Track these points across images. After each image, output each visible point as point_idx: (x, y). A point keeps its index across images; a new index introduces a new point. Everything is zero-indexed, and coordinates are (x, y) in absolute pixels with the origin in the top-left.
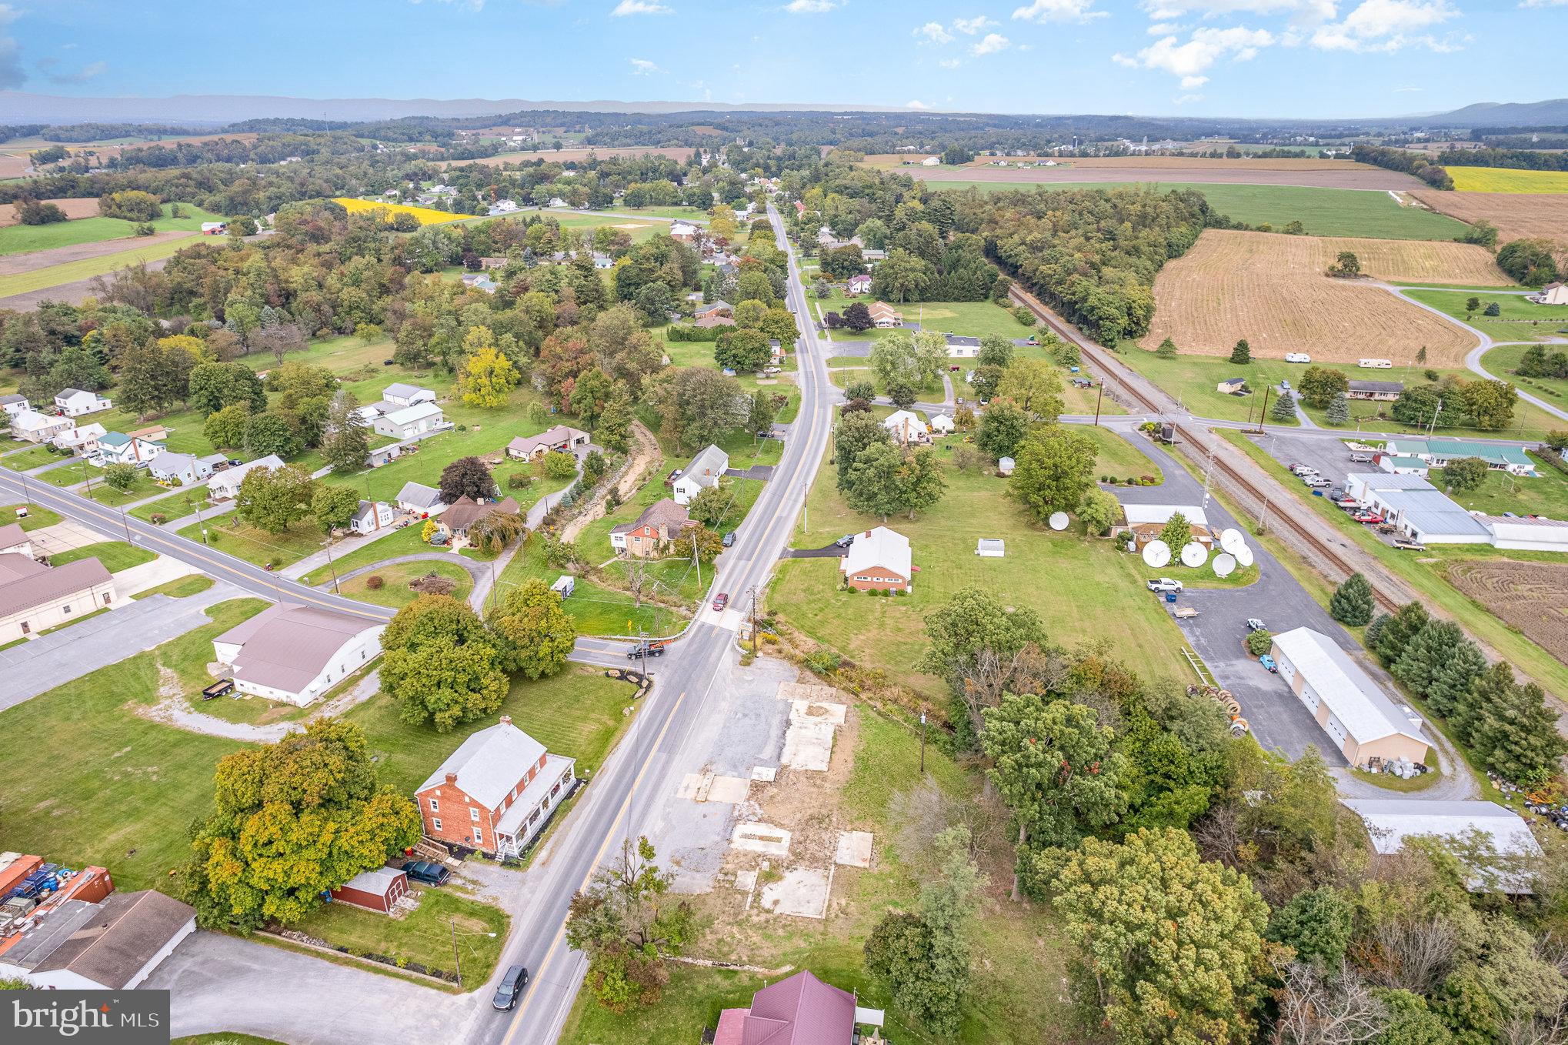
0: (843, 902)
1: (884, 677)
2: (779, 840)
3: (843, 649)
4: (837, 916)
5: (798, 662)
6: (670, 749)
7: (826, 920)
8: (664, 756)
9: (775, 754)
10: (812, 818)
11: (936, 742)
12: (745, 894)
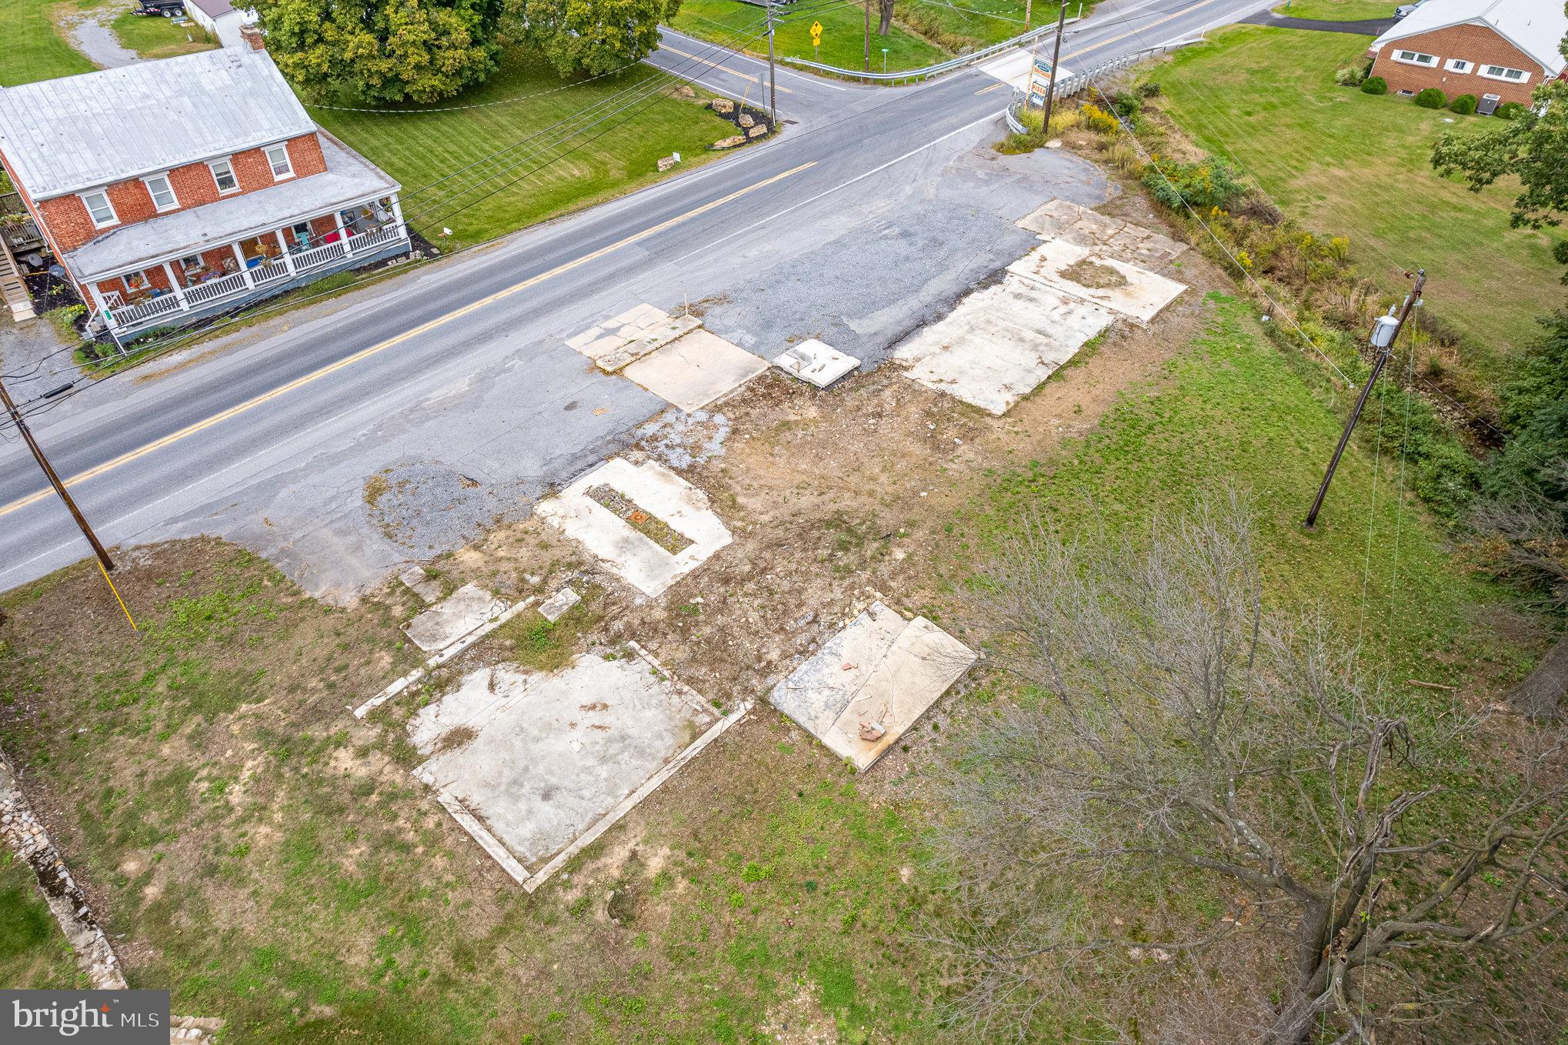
0: (655, 864)
1: (1344, 261)
2: (676, 542)
3: (1269, 184)
4: (582, 909)
5: (1131, 175)
6: (662, 250)
7: (532, 902)
8: (642, 254)
9: (892, 331)
10: (837, 521)
11: (1412, 458)
12: (408, 657)
